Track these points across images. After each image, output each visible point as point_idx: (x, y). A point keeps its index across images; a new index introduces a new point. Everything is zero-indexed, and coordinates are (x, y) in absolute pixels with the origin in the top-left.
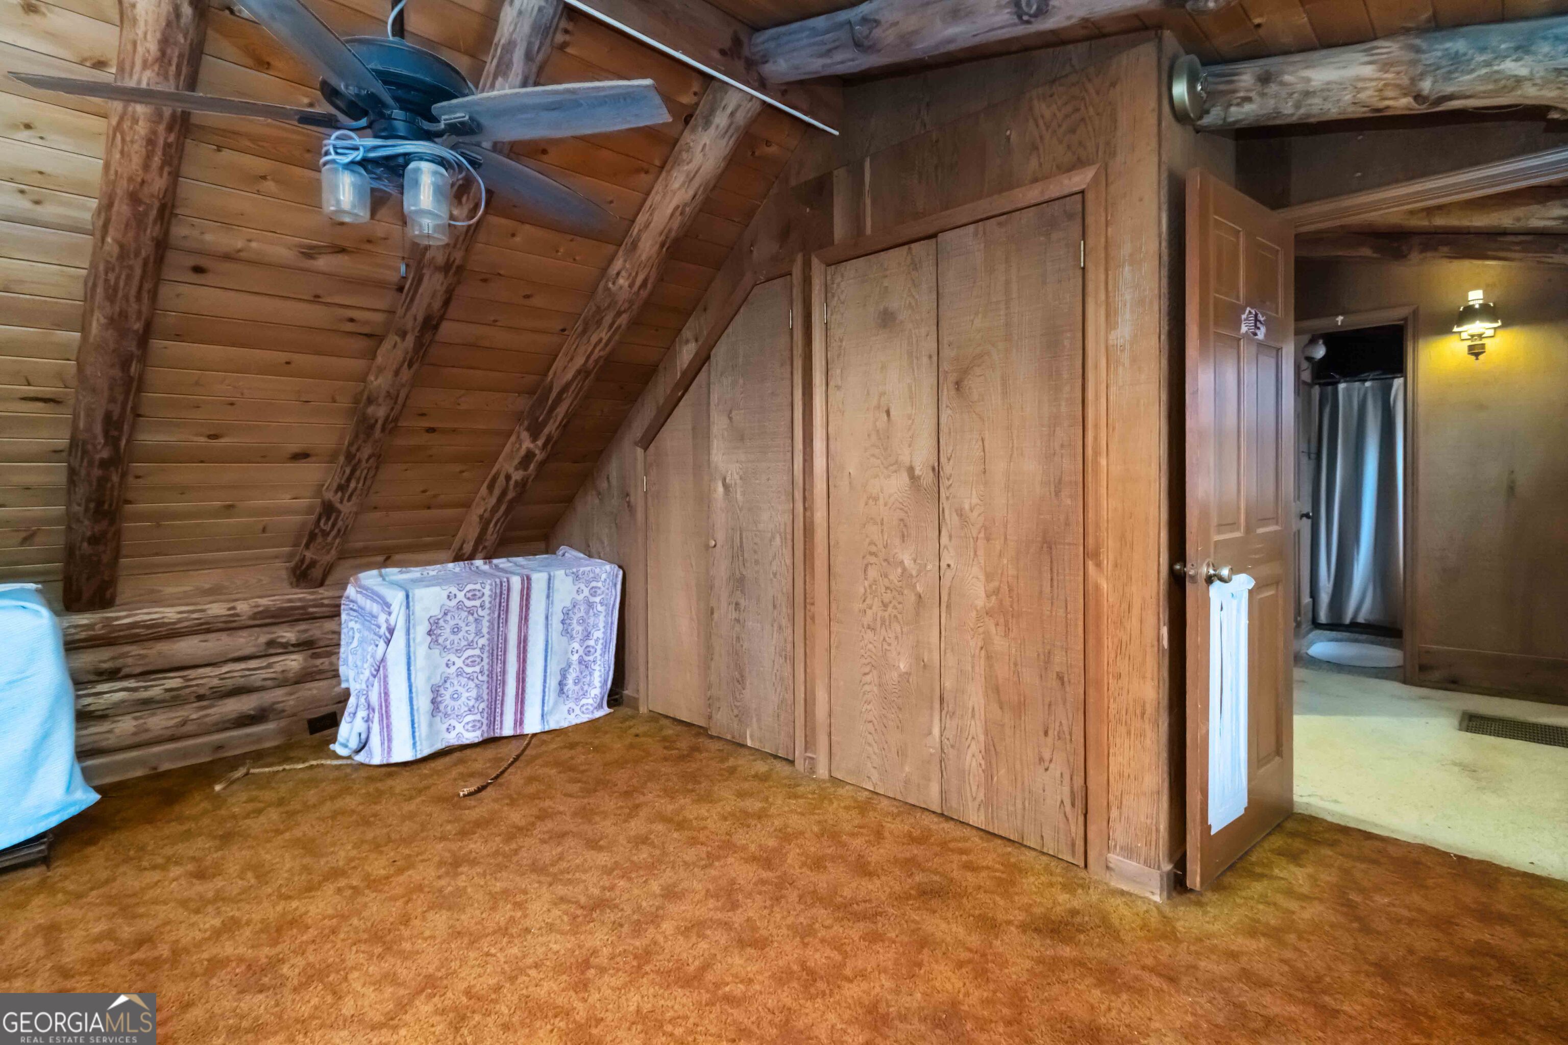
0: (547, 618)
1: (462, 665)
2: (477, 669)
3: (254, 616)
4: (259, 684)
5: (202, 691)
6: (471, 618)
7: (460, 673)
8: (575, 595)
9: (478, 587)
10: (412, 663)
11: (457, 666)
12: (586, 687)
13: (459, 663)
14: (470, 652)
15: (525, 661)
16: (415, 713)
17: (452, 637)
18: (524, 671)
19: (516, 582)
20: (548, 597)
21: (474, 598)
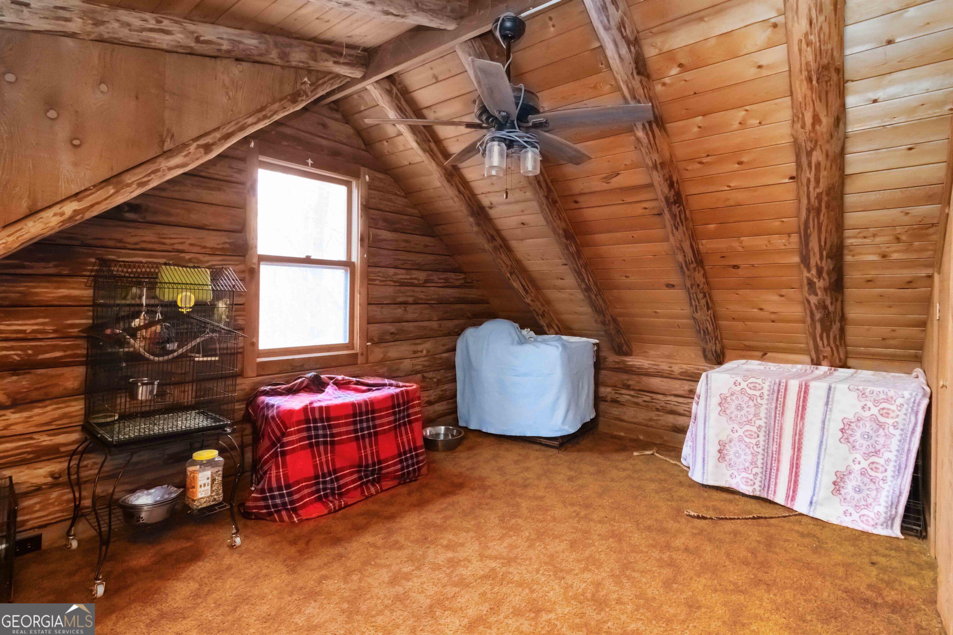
0: (824, 422)
1: (742, 434)
2: (754, 441)
3: (681, 374)
4: (682, 412)
5: (658, 407)
6: (751, 403)
7: (740, 440)
8: (859, 409)
9: (759, 381)
10: (707, 421)
11: (739, 434)
12: (870, 501)
13: (741, 432)
14: (748, 427)
15: (799, 450)
16: (706, 454)
17: (736, 412)
18: (798, 458)
19: (794, 386)
20: (827, 404)
21: (755, 388)
